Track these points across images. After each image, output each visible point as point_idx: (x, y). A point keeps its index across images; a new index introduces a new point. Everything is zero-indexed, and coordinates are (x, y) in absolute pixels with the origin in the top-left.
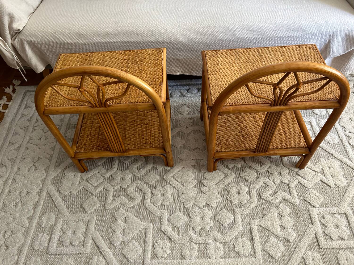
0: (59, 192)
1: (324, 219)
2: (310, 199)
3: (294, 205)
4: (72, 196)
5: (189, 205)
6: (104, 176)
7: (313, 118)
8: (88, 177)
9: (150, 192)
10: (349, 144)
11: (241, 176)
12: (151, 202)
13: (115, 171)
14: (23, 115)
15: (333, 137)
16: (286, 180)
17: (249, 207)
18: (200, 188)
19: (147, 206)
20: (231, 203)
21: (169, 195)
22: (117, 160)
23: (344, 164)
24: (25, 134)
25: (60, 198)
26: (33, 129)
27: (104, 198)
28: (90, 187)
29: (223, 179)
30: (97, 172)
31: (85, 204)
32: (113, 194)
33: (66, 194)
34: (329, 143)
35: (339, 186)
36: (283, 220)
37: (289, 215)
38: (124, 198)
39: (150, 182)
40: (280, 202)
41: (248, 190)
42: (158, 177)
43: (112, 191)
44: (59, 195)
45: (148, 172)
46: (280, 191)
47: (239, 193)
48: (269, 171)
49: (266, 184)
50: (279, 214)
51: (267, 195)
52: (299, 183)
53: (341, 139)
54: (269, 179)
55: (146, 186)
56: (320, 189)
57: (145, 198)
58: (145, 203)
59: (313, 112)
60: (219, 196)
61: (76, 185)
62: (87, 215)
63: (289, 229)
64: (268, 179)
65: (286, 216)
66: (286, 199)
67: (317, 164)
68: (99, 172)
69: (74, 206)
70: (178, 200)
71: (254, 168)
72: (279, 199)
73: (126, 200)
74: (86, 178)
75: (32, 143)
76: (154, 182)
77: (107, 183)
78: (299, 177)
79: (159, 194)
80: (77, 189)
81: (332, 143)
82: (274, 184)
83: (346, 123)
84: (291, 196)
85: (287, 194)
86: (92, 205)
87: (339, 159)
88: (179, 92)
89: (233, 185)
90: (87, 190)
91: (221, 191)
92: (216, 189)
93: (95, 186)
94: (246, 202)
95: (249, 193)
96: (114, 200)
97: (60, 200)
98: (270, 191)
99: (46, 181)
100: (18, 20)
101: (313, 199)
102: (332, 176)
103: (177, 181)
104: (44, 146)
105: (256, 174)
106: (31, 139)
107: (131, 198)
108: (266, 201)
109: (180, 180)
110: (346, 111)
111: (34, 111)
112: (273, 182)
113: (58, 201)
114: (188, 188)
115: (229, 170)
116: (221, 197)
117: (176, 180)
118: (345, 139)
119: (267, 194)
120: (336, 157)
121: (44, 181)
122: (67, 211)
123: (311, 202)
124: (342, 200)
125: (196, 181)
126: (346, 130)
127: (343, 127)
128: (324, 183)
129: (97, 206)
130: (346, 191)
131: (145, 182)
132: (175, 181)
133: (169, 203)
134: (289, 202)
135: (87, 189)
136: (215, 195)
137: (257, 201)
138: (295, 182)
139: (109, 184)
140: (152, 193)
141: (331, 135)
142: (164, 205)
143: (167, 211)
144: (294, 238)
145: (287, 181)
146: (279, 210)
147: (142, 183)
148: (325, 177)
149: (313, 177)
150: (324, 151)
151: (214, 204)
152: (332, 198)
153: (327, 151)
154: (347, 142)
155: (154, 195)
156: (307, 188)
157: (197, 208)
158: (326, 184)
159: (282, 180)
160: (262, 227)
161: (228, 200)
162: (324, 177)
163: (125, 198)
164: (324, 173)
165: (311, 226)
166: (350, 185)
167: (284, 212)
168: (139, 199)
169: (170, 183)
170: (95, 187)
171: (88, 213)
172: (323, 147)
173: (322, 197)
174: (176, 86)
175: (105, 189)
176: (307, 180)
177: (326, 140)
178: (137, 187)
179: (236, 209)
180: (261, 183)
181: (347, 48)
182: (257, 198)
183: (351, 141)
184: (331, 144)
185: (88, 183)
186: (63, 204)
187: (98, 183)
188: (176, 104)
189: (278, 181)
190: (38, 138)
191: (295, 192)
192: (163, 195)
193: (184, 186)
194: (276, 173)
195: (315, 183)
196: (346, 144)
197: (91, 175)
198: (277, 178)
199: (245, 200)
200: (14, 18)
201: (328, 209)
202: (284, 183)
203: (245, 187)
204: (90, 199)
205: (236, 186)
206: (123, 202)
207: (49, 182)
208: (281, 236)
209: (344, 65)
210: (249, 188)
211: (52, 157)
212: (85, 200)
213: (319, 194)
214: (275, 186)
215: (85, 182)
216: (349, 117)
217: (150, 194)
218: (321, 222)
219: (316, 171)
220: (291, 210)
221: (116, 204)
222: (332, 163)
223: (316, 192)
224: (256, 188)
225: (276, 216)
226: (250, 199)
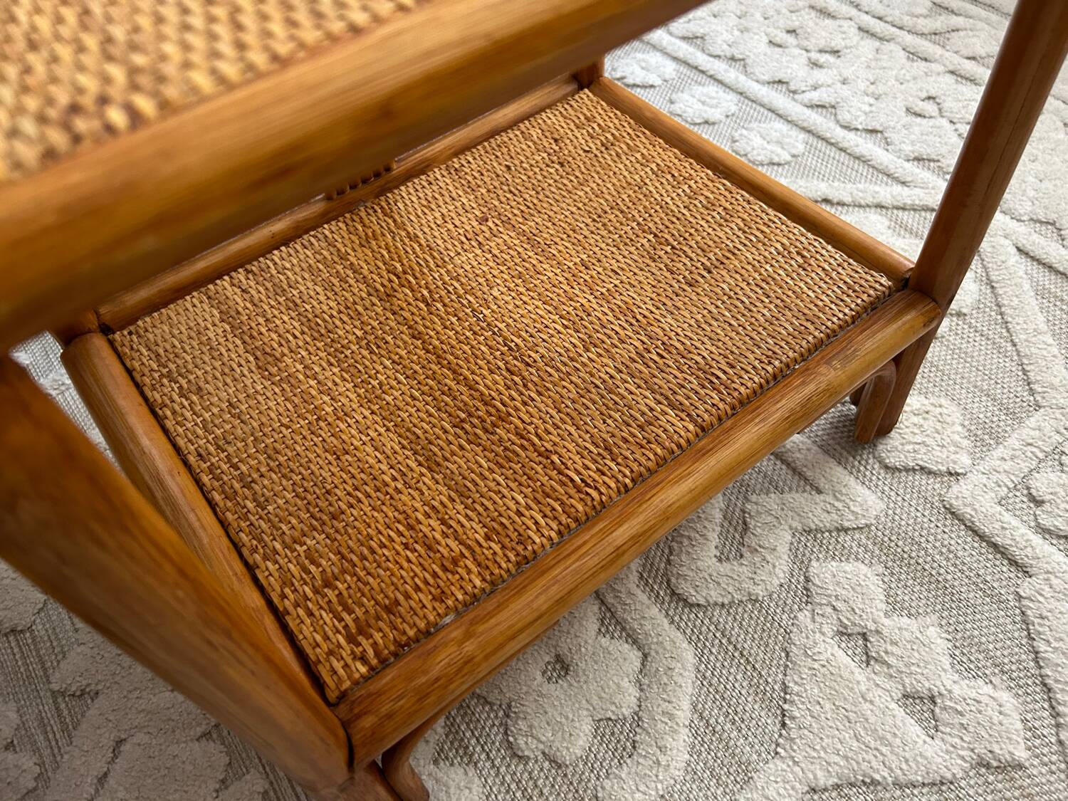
1: (1047, 507)
3: (869, 526)
10: (847, 127)
15: (772, 133)
17: (670, 716)
20: (557, 764)
23: (895, 211)
34: (779, 165)
35: (964, 311)
36: (892, 660)
37: (895, 606)
40: (800, 561)
41: (596, 608)
46: (754, 498)
50: (843, 633)
51: (707, 567)
53: (805, 125)
63: (957, 691)
65: (886, 621)
66: (813, 522)
72: (783, 550)
81: (789, 158)
83: (775, 64)
84: (820, 492)
85: (794, 495)
87: (863, 203)
94: (631, 693)
95: (614, 620)
101: (919, 439)
108: (731, 603)
110: (741, 27)
116: (471, 772)
118: (817, 120)
119: (708, 559)
120: (848, 199)
124: (1026, 361)
126: (792, 87)
130: (1001, 314)
134: (838, 530)
137: (685, 645)
141: (762, 130)
144: (1019, 725)
146: (829, 610)
152: (983, 380)
154: (832, 125)
160: (826, 790)
161: (524, 760)
165: (1026, 588)
166: (993, 278)
167: (858, 605)
177: (759, 158)
179: (607, 784)
182: (672, 622)
183: (845, 116)
184: (788, 163)
196: (839, 134)
199: (625, 684)
201: (1013, 442)
208: (956, 768)
216: (765, 40)
218: (1044, 531)
220: (881, 569)
225: (841, 658)
226: (645, 656)
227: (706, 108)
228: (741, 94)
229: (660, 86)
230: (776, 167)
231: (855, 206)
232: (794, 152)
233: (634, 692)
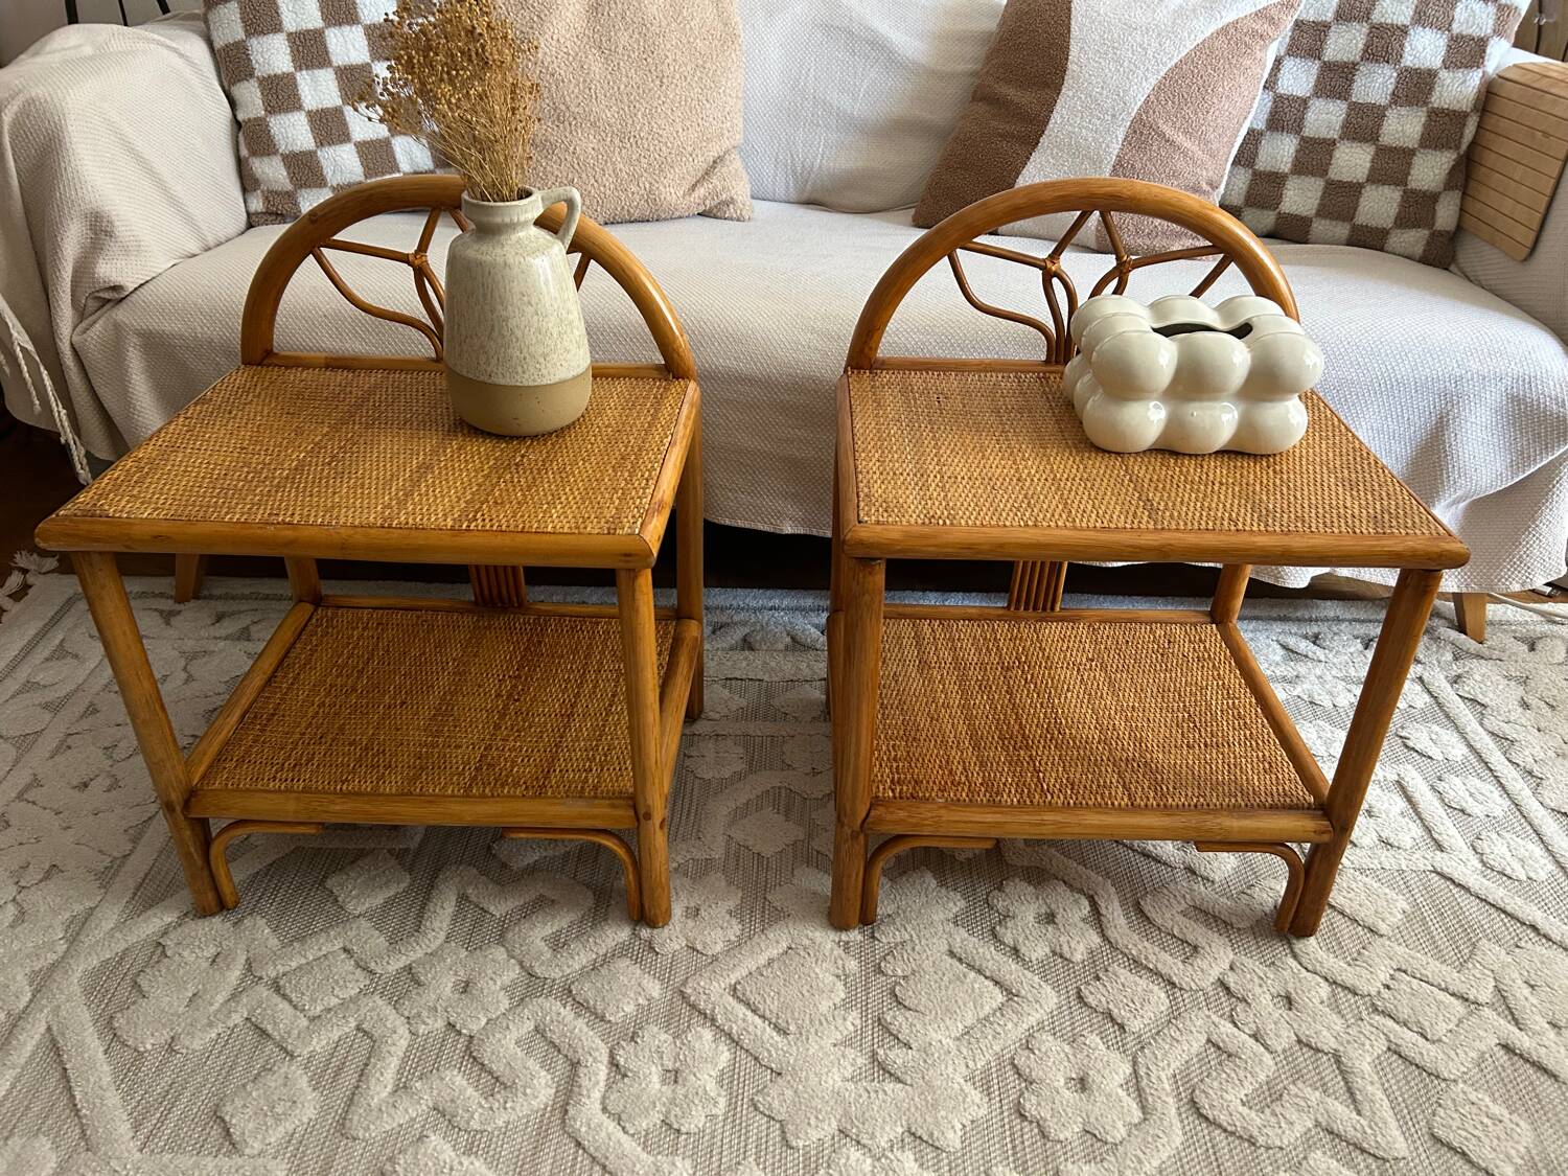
0: (112, 1036)
2: (1464, 1134)
3: (1385, 1160)
4: (177, 1059)
5: (814, 1135)
6: (372, 965)
7: (1409, 767)
8: (287, 969)
9: (605, 1059)
11: (1091, 1000)
12: (604, 1110)
13: (434, 947)
14: (29, 686)
15: (1522, 850)
16: (1325, 1033)
17: (1140, 1161)
18: (874, 1054)
19: (583, 1129)
20: (1044, 1135)
21: (706, 1080)
22: (453, 898)
24: (16, 762)
25: (106, 1068)
26: (62, 742)
27: (349, 1079)
28: (283, 1018)
29: (994, 1014)
30: (338, 944)
31: (239, 1103)
32: (405, 1060)
33: (149, 1047)
34: (1509, 878)
38: (457, 1083)
39: (612, 1008)
40: (1309, 1143)
41: (1128, 1072)
42: (655, 989)
43: (404, 1043)
44: (106, 1052)
45: (606, 960)
46: (1301, 1085)
47: (1083, 1084)
48: (1232, 985)
49: (1219, 1048)
51: (1230, 1099)
52: (1395, 1051)
53: (1561, 860)
54: (1236, 1025)
55: (585, 1029)
56: (1505, 1085)
57: (576, 1089)
58: (571, 1112)
59: (1407, 747)
60: (975, 1096)
61: (212, 1005)
62: (240, 1161)
64: (1231, 1025)
66: (1338, 1127)
67: (1470, 966)
68: (349, 946)
69: (176, 1112)
70: (756, 1109)
71: (1151, 966)
72: (1299, 1129)
73: (470, 1091)
74: (274, 975)
75: (34, 803)
76: (630, 1008)
77: (380, 1002)
78: (1390, 1023)
79: (653, 1069)
80: (211, 1025)
81: (1523, 877)
82: (1262, 1049)
84: (1359, 1113)
85: (1336, 1103)
86: (279, 1110)
88: (784, 635)
89: (1047, 1042)
90: (263, 1033)
91: (987, 1071)
92: (962, 1062)
93: (311, 1014)
94: (1120, 1132)
95: (1137, 1085)
96: (402, 1088)
97: (107, 1079)
98: (1246, 1083)
99: (57, 976)
100: (126, 251)
101: (1476, 1132)
102: (1554, 1025)
103: (754, 1011)
104: (91, 818)
105: (1163, 995)
106: (36, 782)
107: (496, 1084)
108: (1232, 1133)
109: (771, 1006)
111: (88, 672)
112: (1257, 1040)
113: (92, 1080)
114: (813, 1048)
115: (1026, 972)
116: (986, 1099)
117: (748, 1005)
119: (1234, 1096)
120: (1556, 937)
121: (42, 982)
122: (131, 1134)
123: (1471, 1147)
125: (854, 1017)
127: (1559, 812)
128: (1521, 1056)
129: (305, 1120)
131: (581, 1006)
132: (741, 1010)
133: (703, 1119)
134: (1355, 1145)
135: (269, 1028)
136: (956, 1086)
137: (1180, 1133)
138: (1372, 1046)
139: (388, 1011)
140: (614, 1064)
141: (1512, 843)
142: (678, 1131)
143: (688, 1162)
145: (1327, 1041)
147: (567, 1013)
148: (1520, 1029)
149: (1457, 1026)
150: (1493, 910)
151: (950, 1135)
153: (1504, 912)
155: (625, 1076)
156: (1437, 1077)
157: (858, 1154)
158: (1533, 1064)
159: (1305, 1031)
161: (1023, 1117)
162: (1513, 1029)
163: (465, 1083)
164: (1509, 1008)
168: (542, 1088)
169: (713, 1020)
170: (312, 1019)
171: (247, 1151)
172: (1482, 893)
173: (1522, 1123)
174: (771, 609)
175: (365, 1033)
176: (1433, 1042)
177: (1492, 863)
178: (536, 1029)
179: (1070, 1166)
180: (1197, 1041)
181: (1523, 458)
182: (1180, 1115)
184: (1520, 881)
185: (276, 999)
186: (113, 1098)
187: (334, 1001)
188: (766, 678)
189: (1283, 1039)
190: (75, 783)
191: (1380, 1095)
192: (674, 1076)
193: (790, 1037)
194: (1269, 997)
195: (1474, 1054)
197: (304, 961)
198: (1275, 1023)
199: (1120, 1124)
200: (110, 234)
202: (1318, 1050)
203: (1115, 1056)
204: (272, 1081)
205: (1067, 1048)
206: (452, 1101)
207: (73, 982)
209: (1516, 543)
210: (1135, 1063)
211: (117, 871)
212: (244, 1086)
213: (1506, 1113)
214: (1271, 1063)
215: (263, 992)
217: (602, 1071)
219: (1471, 997)
221: (412, 1110)
222: (1543, 963)
223: (1487, 1099)
224: (1173, 1066)
226: (1145, 1119)
227: (1470, 800)
228: (1517, 805)
229: (1438, 762)
230: (1505, 878)
231: (1560, 946)
232: (1532, 875)
233: (1123, 1131)
